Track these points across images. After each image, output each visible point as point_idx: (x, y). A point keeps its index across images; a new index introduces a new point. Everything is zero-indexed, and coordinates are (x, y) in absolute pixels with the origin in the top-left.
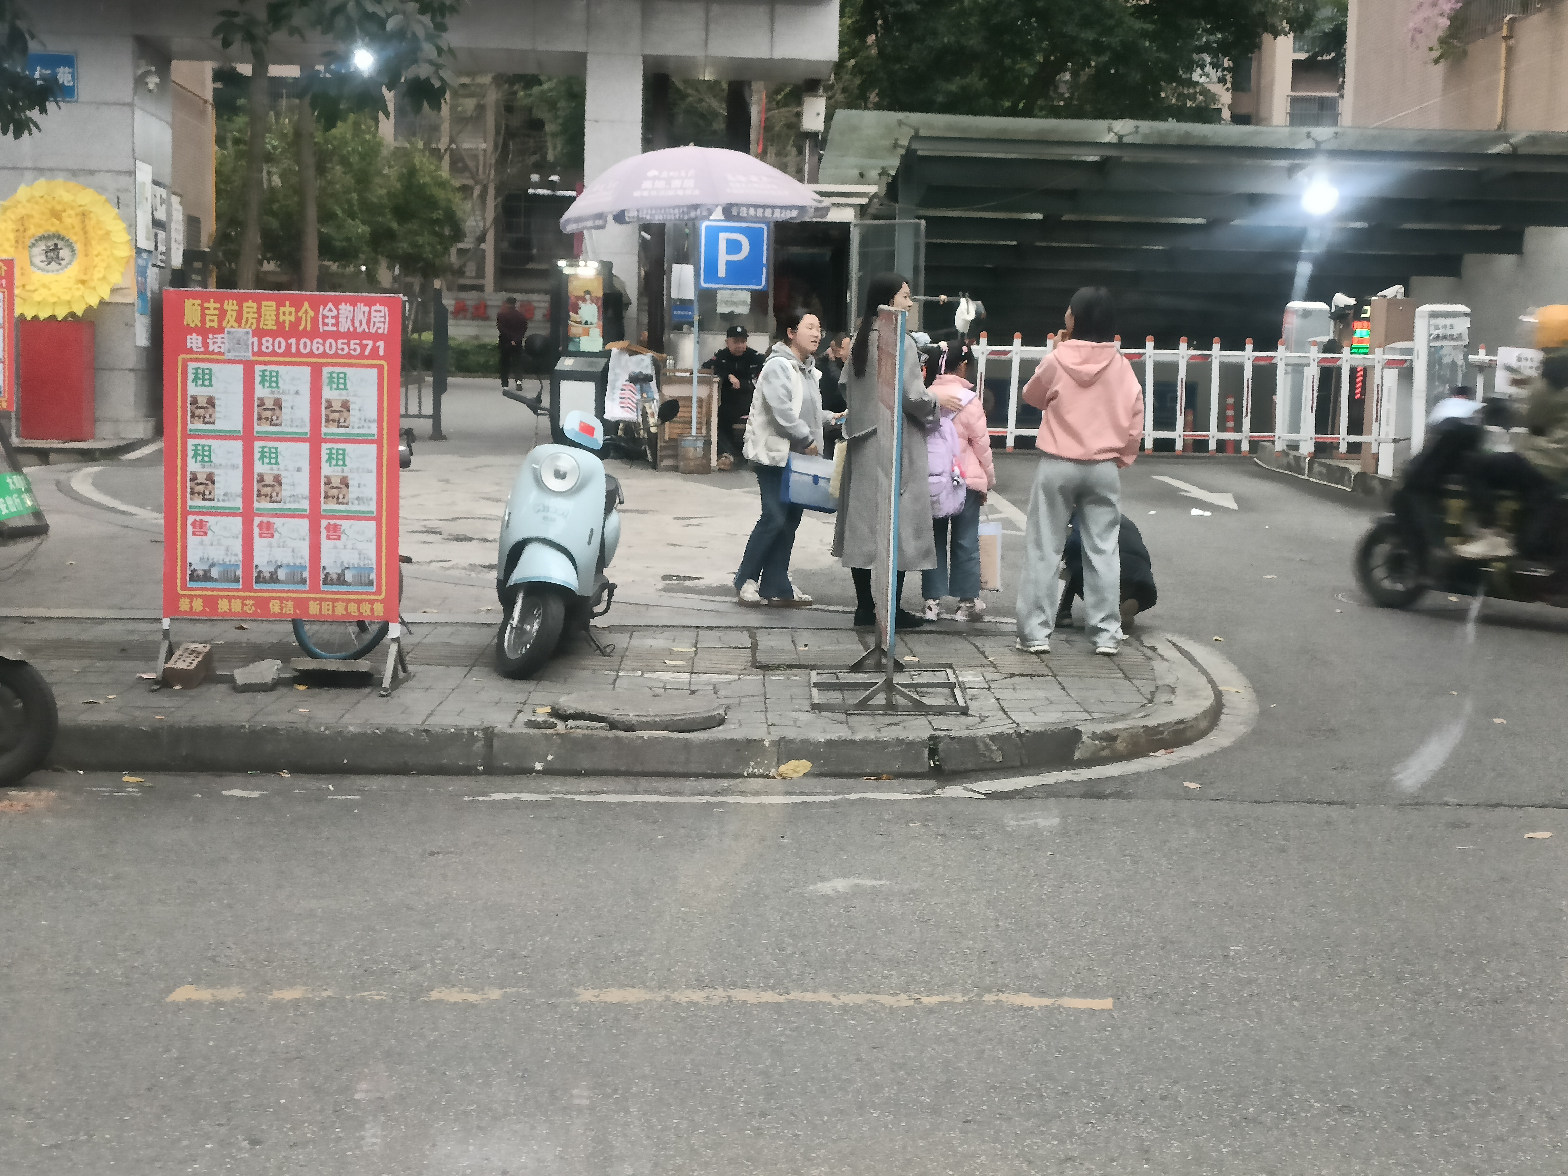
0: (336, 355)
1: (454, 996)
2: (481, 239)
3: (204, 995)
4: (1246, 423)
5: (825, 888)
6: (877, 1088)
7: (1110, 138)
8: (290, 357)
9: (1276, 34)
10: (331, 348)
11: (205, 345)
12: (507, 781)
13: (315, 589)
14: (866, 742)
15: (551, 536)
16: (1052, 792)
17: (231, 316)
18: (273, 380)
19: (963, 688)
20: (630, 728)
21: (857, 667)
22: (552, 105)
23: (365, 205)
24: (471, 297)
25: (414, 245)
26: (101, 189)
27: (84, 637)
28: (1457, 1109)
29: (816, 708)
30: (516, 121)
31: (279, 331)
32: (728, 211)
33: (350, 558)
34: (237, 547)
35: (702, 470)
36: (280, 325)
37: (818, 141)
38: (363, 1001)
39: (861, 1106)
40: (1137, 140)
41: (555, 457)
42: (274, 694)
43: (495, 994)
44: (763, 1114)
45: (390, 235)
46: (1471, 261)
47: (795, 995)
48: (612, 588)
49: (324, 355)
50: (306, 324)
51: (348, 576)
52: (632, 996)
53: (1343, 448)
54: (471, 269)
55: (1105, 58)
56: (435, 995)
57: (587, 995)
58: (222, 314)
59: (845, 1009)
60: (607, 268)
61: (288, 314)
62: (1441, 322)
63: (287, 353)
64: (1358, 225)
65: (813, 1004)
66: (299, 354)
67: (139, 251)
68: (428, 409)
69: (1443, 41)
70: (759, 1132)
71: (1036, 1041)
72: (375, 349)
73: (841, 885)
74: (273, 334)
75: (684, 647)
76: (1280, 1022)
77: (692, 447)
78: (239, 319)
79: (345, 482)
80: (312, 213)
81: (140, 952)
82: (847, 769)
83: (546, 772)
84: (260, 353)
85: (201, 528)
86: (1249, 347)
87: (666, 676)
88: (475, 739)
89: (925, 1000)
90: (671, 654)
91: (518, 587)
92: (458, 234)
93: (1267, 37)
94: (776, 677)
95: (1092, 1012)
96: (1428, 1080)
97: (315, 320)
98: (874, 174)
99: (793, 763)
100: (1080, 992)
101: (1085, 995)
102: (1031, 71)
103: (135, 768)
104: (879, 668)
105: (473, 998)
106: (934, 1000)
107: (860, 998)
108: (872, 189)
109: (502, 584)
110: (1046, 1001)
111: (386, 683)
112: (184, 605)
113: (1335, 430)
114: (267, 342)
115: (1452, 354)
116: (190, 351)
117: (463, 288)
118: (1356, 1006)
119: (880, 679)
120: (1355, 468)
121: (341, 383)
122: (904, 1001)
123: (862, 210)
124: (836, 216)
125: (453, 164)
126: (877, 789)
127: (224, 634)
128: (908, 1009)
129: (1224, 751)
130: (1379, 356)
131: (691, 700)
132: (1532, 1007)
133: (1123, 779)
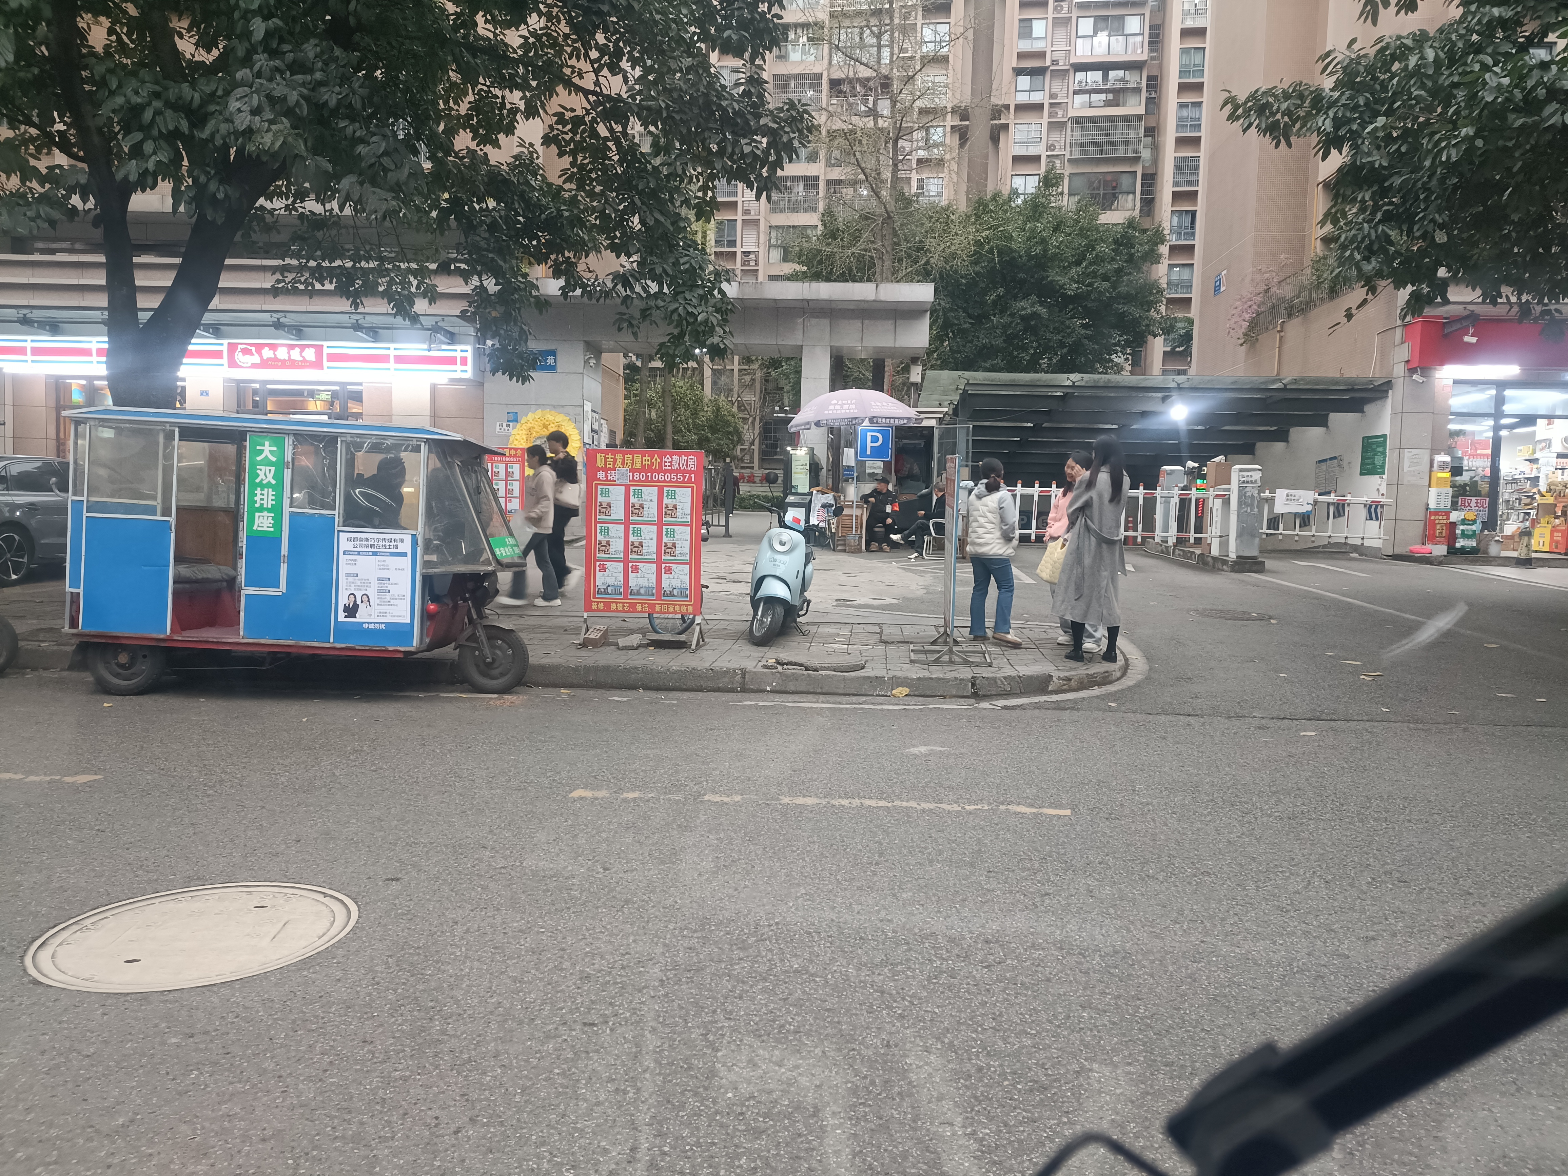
0: (670, 482)
1: (717, 798)
2: (752, 443)
3: (588, 794)
4: (1140, 527)
5: (915, 750)
6: (940, 852)
7: (1068, 383)
8: (649, 483)
9: (1155, 336)
10: (668, 477)
11: (607, 476)
12: (752, 695)
13: (658, 599)
14: (939, 679)
15: (778, 574)
16: (1037, 706)
17: (619, 462)
18: (639, 494)
19: (990, 655)
20: (816, 670)
21: (934, 643)
22: (787, 377)
23: (695, 425)
24: (746, 472)
25: (719, 444)
26: (567, 414)
27: (549, 624)
28: (1272, 876)
29: (912, 662)
30: (771, 386)
31: (643, 469)
32: (871, 420)
33: (676, 583)
34: (621, 577)
35: (857, 551)
36: (643, 466)
37: (918, 387)
38: (669, 800)
39: (931, 862)
40: (1083, 384)
41: (780, 534)
42: (636, 652)
43: (738, 798)
44: (877, 864)
45: (708, 440)
46: (1261, 447)
47: (897, 803)
48: (809, 602)
49: (665, 481)
50: (656, 466)
51: (675, 592)
52: (810, 801)
53: (1192, 541)
54: (747, 458)
55: (1065, 350)
56: (706, 798)
57: (786, 800)
58: (615, 460)
59: (924, 811)
60: (812, 451)
61: (647, 460)
62: (1245, 474)
63: (647, 480)
64: (1200, 428)
65: (906, 808)
66: (652, 481)
67: (585, 444)
68: (723, 522)
69: (1245, 334)
70: (874, 874)
71: (1028, 831)
72: (690, 478)
73: (923, 749)
74: (639, 471)
75: (846, 632)
76: (1166, 825)
77: (852, 539)
78: (623, 464)
79: (674, 545)
80: (669, 429)
81: (559, 773)
82: (928, 693)
83: (771, 691)
84: (633, 481)
85: (603, 568)
86: (1141, 488)
87: (836, 646)
88: (737, 674)
89: (967, 807)
90: (838, 635)
91: (760, 599)
92: (740, 441)
93: (1150, 337)
94: (891, 648)
95: (1059, 817)
96: (1253, 859)
97: (660, 464)
98: (946, 403)
99: (900, 689)
100: (1051, 806)
101: (1056, 808)
102: (1027, 358)
103: (566, 686)
104: (946, 643)
105: (726, 799)
106: (973, 807)
107: (932, 806)
108: (946, 410)
109: (752, 598)
110: (1034, 810)
111: (693, 647)
112: (594, 606)
113: (1187, 531)
114: (637, 475)
115: (1252, 491)
116: (599, 480)
117: (743, 468)
118: (1208, 818)
119: (946, 649)
120: (1198, 552)
121: (673, 496)
122: (956, 807)
123: (940, 421)
124: (926, 423)
125: (739, 407)
126: (944, 703)
127: (616, 623)
128: (957, 812)
129: (1130, 688)
130: (1212, 492)
131: (848, 657)
132: (1311, 822)
133: (1075, 701)
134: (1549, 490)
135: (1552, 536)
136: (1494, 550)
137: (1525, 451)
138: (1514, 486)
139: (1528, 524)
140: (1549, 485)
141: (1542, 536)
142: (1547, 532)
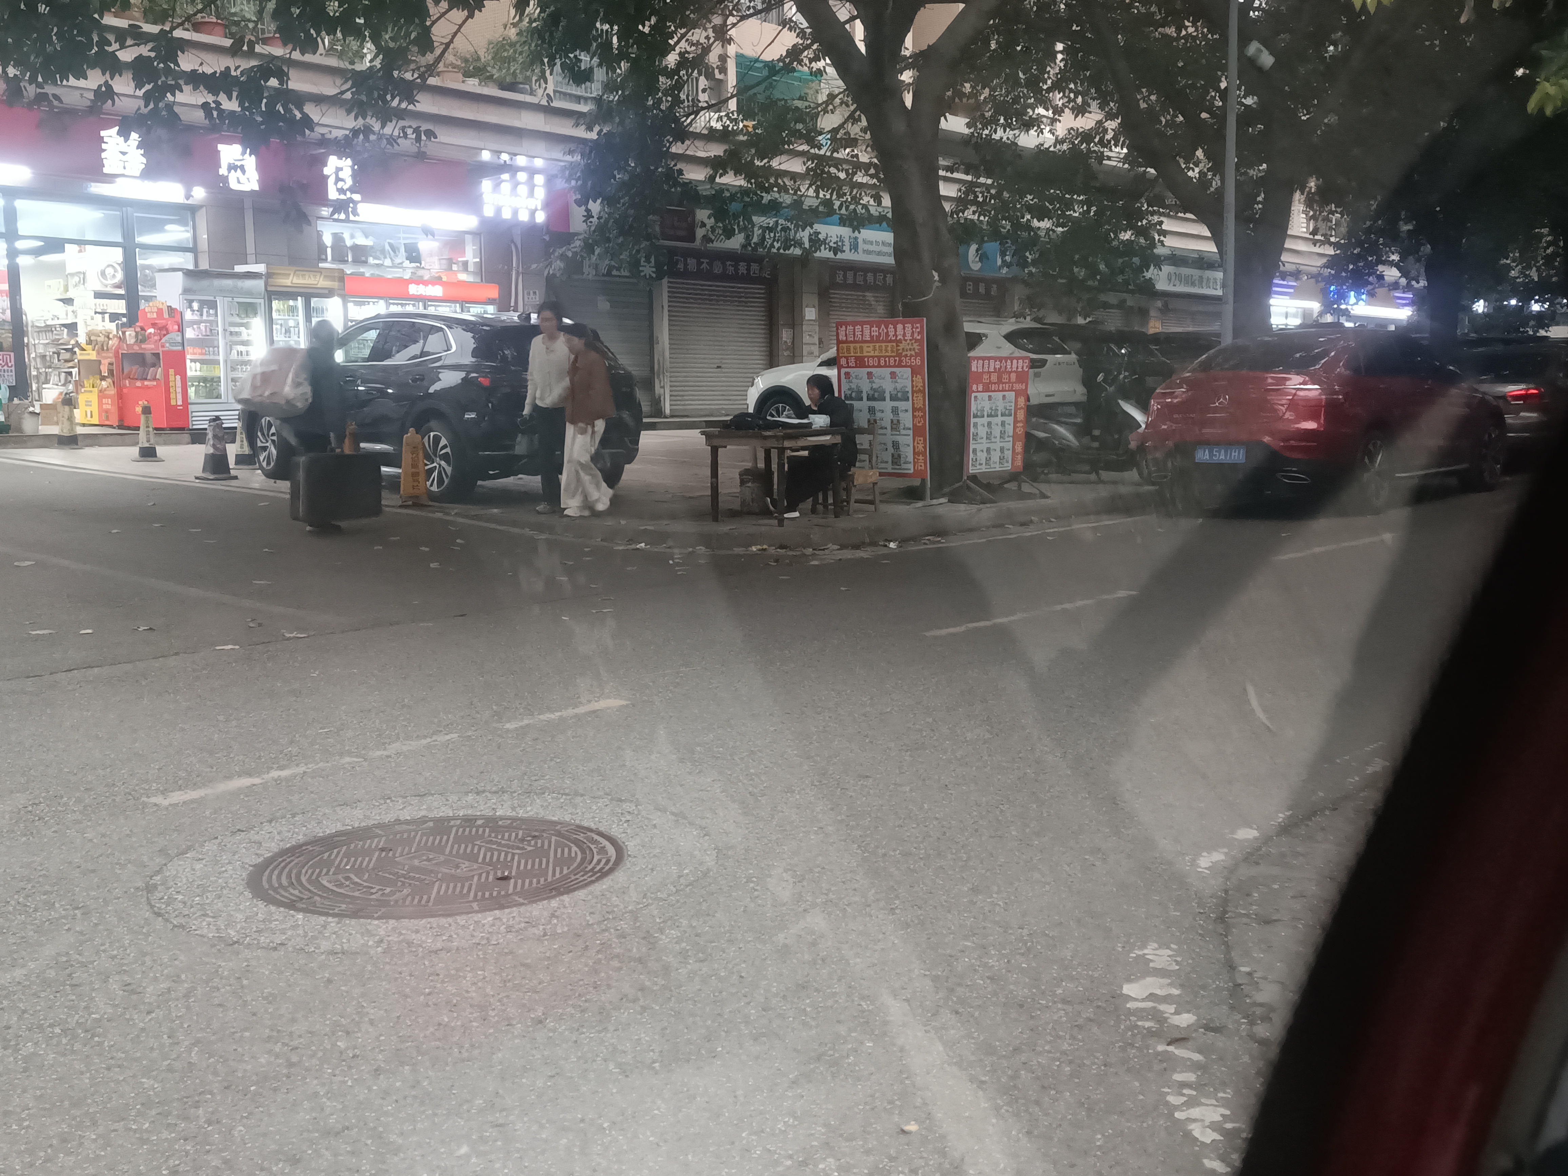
134: (89, 342)
135: (100, 404)
136: (29, 426)
137: (55, 287)
138: (49, 335)
139: (71, 387)
140: (89, 335)
141: (88, 403)
142: (94, 397)
